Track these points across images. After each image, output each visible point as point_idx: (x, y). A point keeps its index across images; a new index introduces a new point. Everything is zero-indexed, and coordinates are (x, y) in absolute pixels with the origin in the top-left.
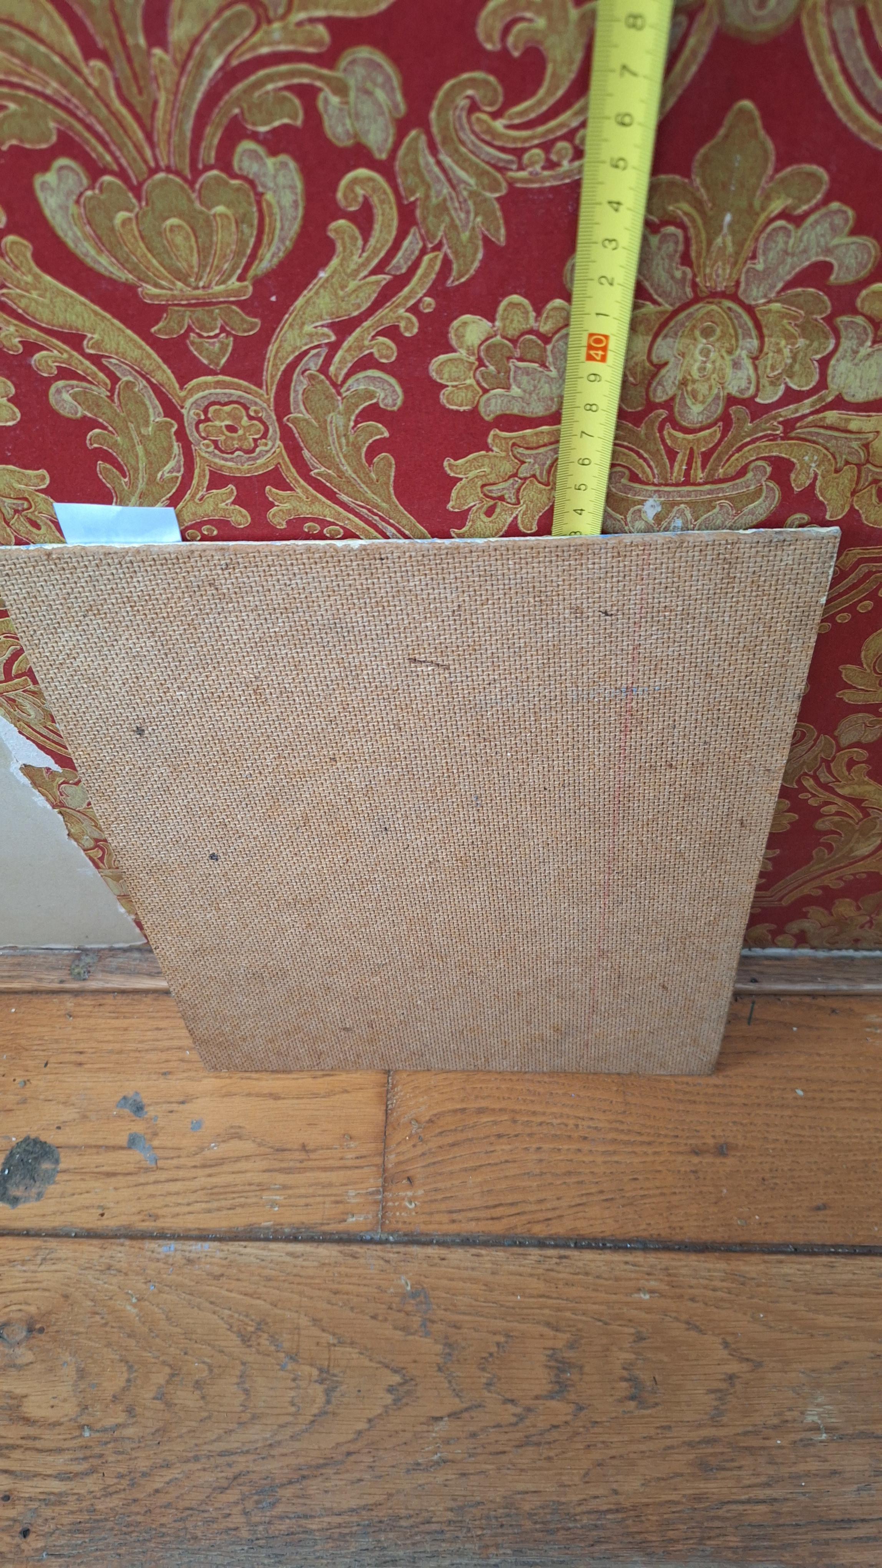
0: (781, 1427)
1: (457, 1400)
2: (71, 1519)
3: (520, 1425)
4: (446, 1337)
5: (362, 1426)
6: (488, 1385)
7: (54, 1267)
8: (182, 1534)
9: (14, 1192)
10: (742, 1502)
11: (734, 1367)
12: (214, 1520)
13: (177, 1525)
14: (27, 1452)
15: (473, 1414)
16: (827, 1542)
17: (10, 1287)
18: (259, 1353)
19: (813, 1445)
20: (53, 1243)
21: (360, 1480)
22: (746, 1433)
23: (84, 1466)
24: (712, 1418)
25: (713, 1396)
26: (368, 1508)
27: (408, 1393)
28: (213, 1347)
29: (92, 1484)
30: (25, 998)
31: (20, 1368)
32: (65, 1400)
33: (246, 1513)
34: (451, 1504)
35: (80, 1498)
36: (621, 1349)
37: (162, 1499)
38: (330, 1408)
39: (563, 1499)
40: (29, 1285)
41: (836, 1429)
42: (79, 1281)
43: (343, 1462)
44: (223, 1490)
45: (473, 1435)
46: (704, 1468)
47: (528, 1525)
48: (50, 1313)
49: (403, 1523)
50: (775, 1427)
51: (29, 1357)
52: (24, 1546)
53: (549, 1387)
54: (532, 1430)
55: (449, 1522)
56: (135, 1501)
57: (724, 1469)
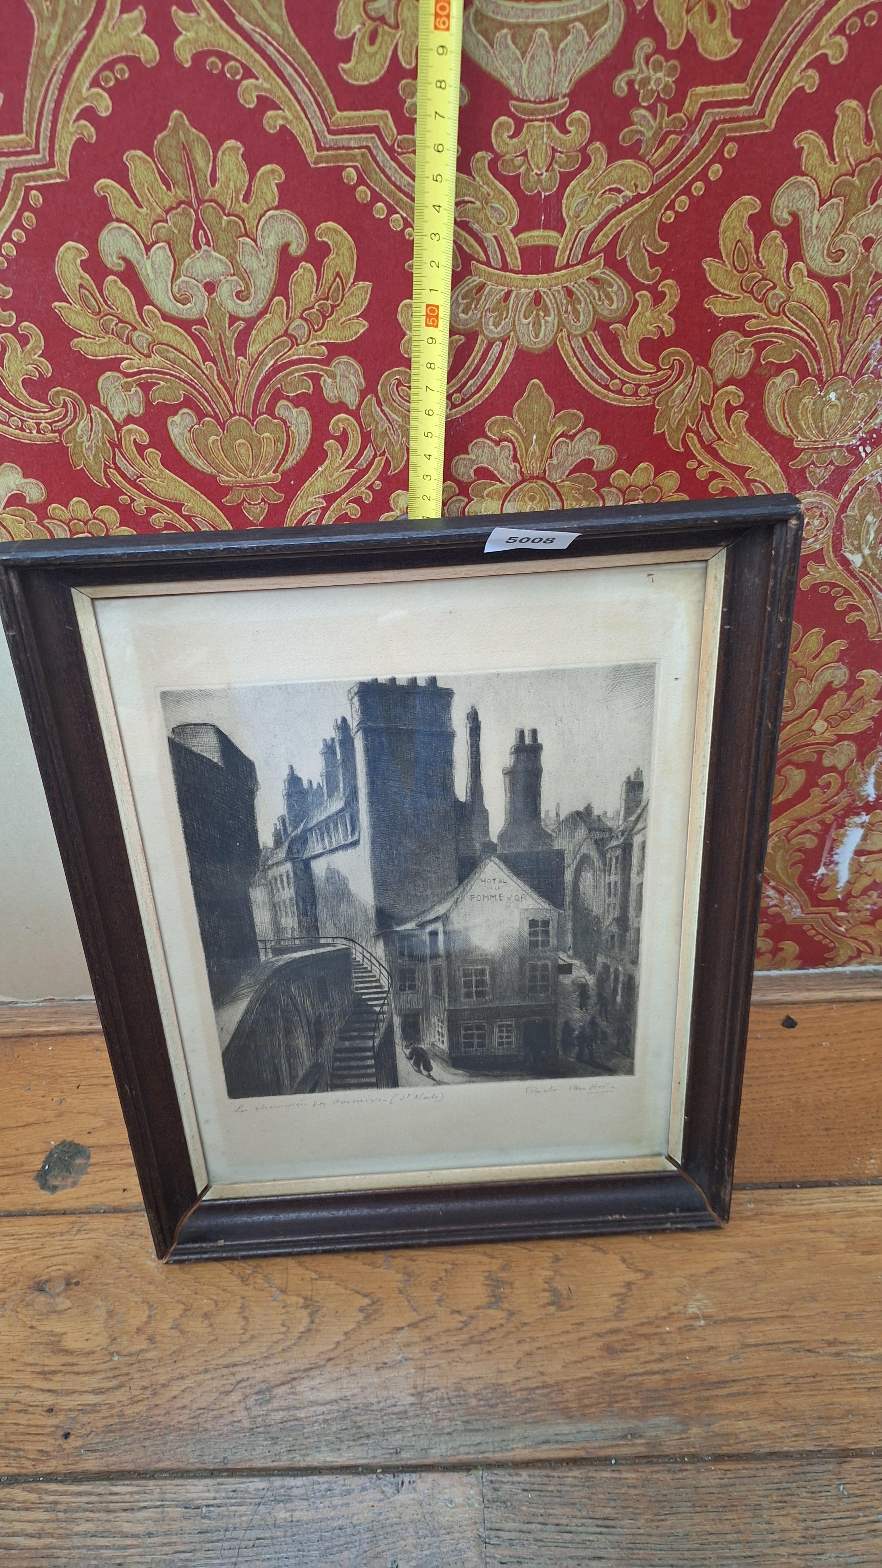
0: (669, 1317)
1: (415, 1314)
2: (105, 1422)
3: (465, 1329)
4: (405, 1268)
5: (341, 1338)
6: (439, 1301)
7: (87, 1236)
8: (195, 1428)
9: (52, 1182)
10: (641, 1374)
11: (632, 1276)
12: (221, 1416)
13: (191, 1421)
14: (68, 1376)
15: (428, 1323)
16: (707, 1399)
17: (51, 1253)
18: (255, 1288)
19: (695, 1329)
20: (86, 1218)
21: (338, 1379)
22: (642, 1324)
23: (115, 1383)
24: (616, 1315)
25: (615, 1298)
26: (345, 1399)
27: (375, 1311)
28: (218, 1287)
29: (120, 1396)
30: (60, 1039)
31: (60, 1312)
32: (97, 1335)
33: (247, 1409)
34: (413, 1391)
35: (111, 1407)
36: (542, 1268)
37: (179, 1403)
38: (314, 1326)
39: (500, 1382)
40: (67, 1251)
41: (711, 1316)
42: (108, 1245)
43: (324, 1366)
44: (228, 1393)
45: (429, 1339)
46: (610, 1351)
47: (473, 1402)
48: (83, 1270)
49: (374, 1408)
50: (664, 1318)
51: (68, 1304)
52: (65, 1446)
53: (487, 1300)
54: (475, 1333)
55: (412, 1404)
56: (157, 1406)
57: (626, 1351)
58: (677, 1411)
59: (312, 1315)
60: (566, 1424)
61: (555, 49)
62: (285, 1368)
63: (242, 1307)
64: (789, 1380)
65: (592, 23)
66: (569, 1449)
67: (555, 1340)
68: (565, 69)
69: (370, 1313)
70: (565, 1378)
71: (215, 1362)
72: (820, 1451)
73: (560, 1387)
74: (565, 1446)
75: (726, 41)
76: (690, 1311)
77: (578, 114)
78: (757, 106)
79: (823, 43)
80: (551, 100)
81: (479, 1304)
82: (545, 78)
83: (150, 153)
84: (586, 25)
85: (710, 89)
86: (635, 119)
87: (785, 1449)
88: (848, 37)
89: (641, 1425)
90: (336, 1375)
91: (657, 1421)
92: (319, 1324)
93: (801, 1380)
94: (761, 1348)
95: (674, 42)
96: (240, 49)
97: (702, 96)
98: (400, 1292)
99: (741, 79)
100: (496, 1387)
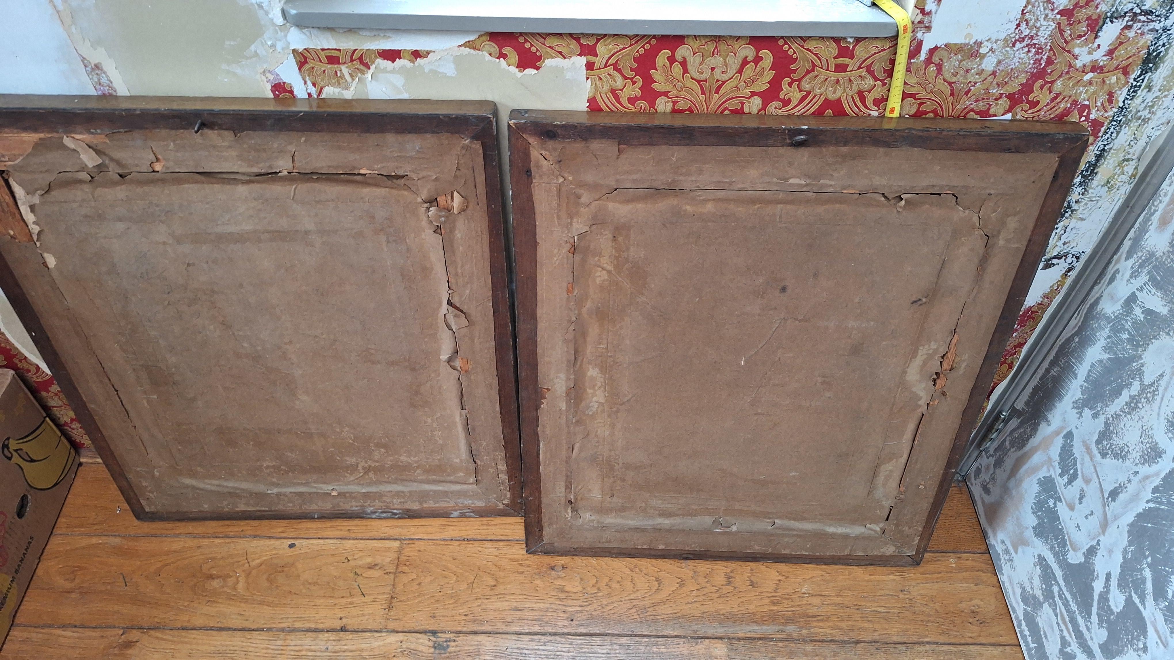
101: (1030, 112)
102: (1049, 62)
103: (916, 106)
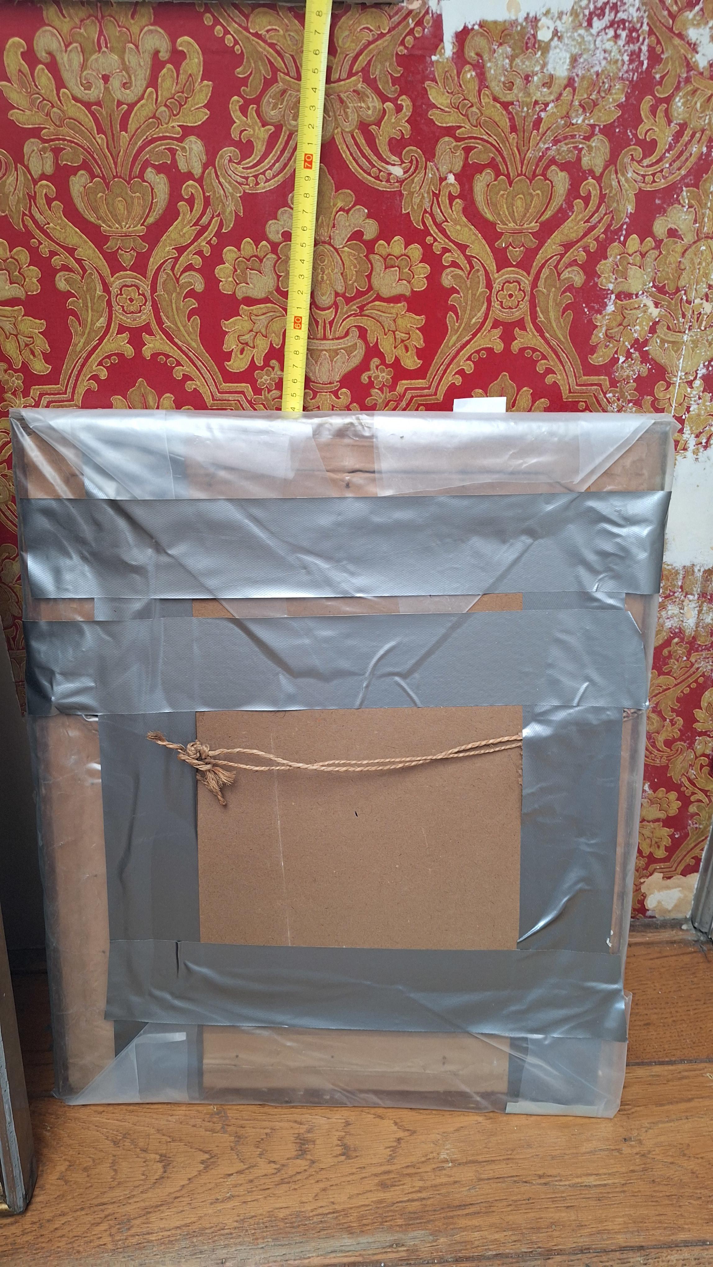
58: (430, 1226)
59: (164, 1167)
60: (349, 1238)
61: (332, 361)
62: (142, 1204)
63: (114, 1163)
64: (511, 1203)
65: (349, 351)
66: (350, 1256)
67: (343, 1179)
68: (337, 370)
69: (208, 1165)
70: (351, 1206)
71: (89, 1202)
72: (531, 1252)
73: (345, 1212)
74: (347, 1254)
75: (415, 361)
76: (442, 1157)
77: (344, 390)
78: (432, 390)
79: (461, 364)
80: (330, 383)
81: (289, 1156)
82: (328, 374)
83: (125, 398)
84: (346, 351)
85: (409, 381)
86: (373, 394)
87: (507, 1251)
88: (473, 362)
89: (403, 1237)
90: (181, 1209)
91: (415, 1234)
92: (170, 1173)
93: (519, 1203)
94: (491, 1181)
95: (390, 360)
96: (176, 353)
97: (405, 384)
98: (232, 1149)
99: (424, 378)
100: (298, 1214)
101: (646, 162)
102: (655, 58)
103: (460, 153)
